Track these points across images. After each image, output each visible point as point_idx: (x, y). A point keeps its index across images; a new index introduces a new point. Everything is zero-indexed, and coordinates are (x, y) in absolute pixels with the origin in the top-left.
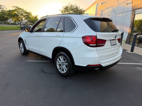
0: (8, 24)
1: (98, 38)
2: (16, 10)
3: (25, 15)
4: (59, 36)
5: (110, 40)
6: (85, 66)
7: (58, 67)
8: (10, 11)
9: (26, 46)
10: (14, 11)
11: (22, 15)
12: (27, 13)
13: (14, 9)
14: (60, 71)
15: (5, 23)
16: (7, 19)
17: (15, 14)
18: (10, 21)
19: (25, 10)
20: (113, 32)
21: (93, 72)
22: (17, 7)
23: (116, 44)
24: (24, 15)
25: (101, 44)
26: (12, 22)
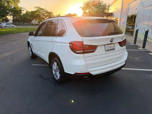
0: (32, 25)
2: (38, 10)
3: (47, 15)
4: (53, 41)
5: (105, 45)
6: (73, 74)
7: (54, 73)
8: (32, 12)
10: (36, 11)
11: (43, 15)
12: (48, 13)
14: (55, 77)
15: (30, 25)
16: (30, 21)
17: (37, 15)
18: (34, 22)
19: (46, 10)
20: (109, 35)
21: (83, 80)
22: (39, 8)
23: (114, 49)
24: (45, 16)
25: (90, 51)
26: (36, 23)
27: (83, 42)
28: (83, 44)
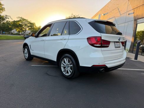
0: (12, 34)
1: (102, 39)
2: (20, 20)
3: (29, 25)
5: (114, 42)
6: (90, 66)
7: (63, 69)
8: (14, 21)
9: (31, 51)
10: (18, 21)
11: (26, 25)
12: (31, 23)
13: (19, 20)
15: (9, 34)
16: (11, 29)
17: (19, 24)
18: (14, 32)
19: (29, 21)
20: (117, 34)
21: (98, 72)
22: (21, 18)
23: (120, 47)
24: (28, 26)
26: (16, 32)
27: (101, 37)
28: (101, 39)
